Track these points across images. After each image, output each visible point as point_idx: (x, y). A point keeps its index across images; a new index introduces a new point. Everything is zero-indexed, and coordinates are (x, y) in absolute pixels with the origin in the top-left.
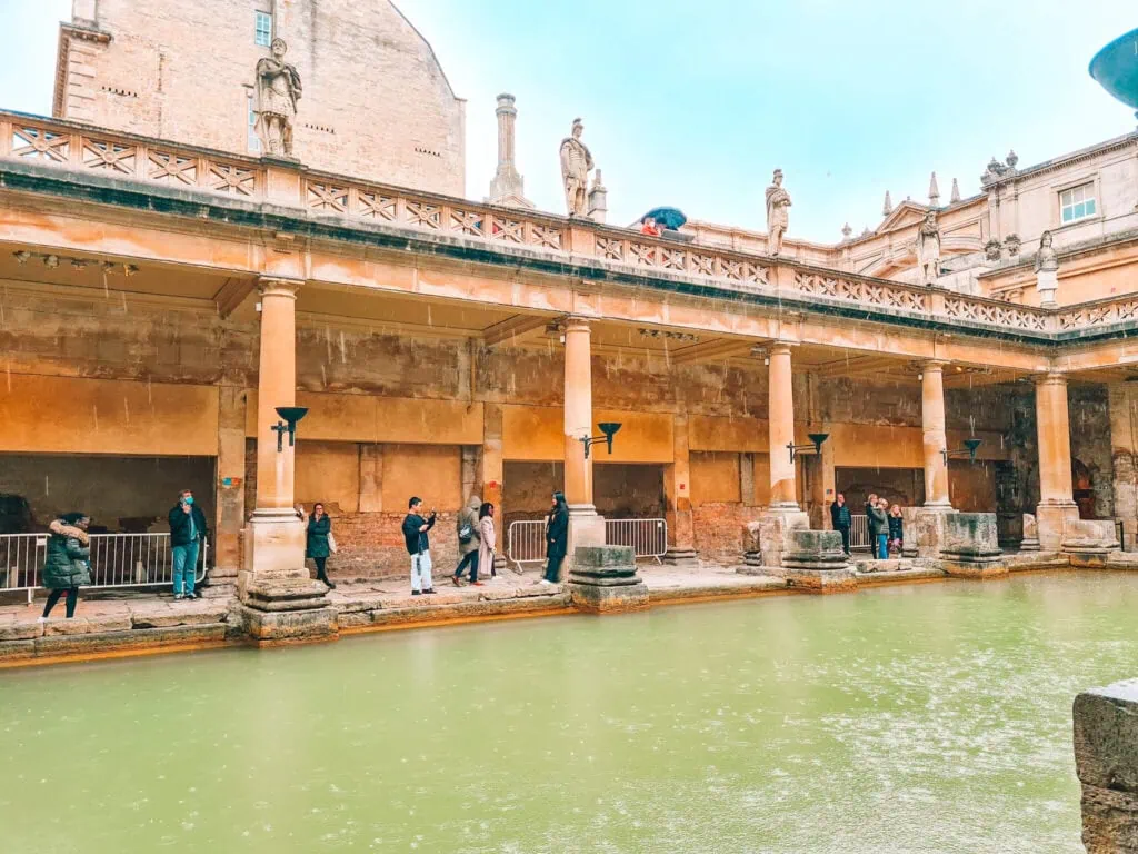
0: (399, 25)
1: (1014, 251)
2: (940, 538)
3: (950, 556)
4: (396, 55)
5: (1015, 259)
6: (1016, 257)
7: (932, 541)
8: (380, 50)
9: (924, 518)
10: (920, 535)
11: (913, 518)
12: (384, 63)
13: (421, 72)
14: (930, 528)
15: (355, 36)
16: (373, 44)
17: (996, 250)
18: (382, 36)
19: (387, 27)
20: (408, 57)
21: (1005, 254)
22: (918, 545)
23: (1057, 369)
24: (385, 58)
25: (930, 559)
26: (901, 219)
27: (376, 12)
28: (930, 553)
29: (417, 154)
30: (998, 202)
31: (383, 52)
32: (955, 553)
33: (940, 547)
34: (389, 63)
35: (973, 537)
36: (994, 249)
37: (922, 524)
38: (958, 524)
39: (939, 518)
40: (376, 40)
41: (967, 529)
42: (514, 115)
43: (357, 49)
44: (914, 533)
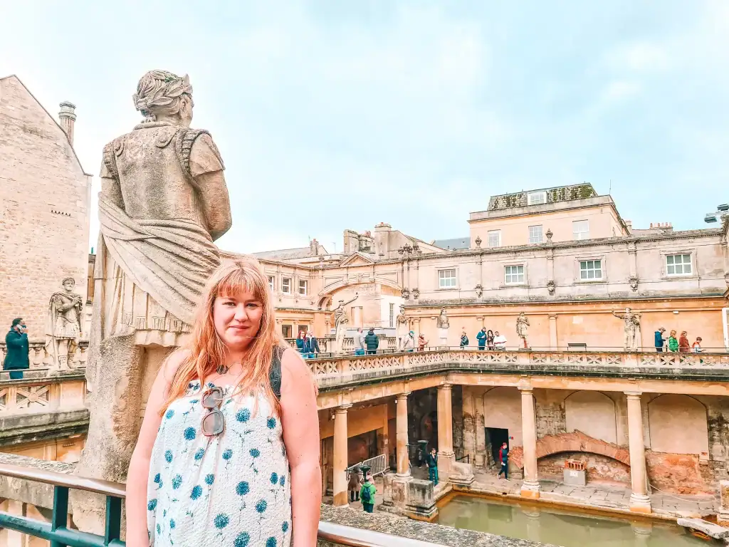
0: (43, 118)
1: (416, 297)
2: (406, 497)
3: (411, 508)
4: (40, 140)
5: (416, 302)
6: (417, 300)
7: (402, 498)
8: (26, 136)
9: (398, 485)
10: (395, 494)
11: (390, 482)
12: (29, 146)
13: (59, 153)
14: (400, 491)
15: (6, 124)
16: (21, 131)
17: (407, 295)
18: (28, 126)
19: (33, 119)
20: (48, 142)
21: (412, 297)
22: (393, 499)
23: (448, 382)
24: (30, 142)
25: (400, 508)
26: (354, 261)
27: (25, 108)
28: (400, 505)
29: (53, 215)
30: (409, 268)
31: (29, 138)
32: (414, 507)
33: (406, 502)
34: (33, 146)
35: (424, 498)
36: (406, 294)
37: (396, 488)
38: (416, 490)
39: (406, 485)
40: (24, 129)
41: (421, 493)
42: (74, 119)
43: (8, 135)
44: (391, 491)
